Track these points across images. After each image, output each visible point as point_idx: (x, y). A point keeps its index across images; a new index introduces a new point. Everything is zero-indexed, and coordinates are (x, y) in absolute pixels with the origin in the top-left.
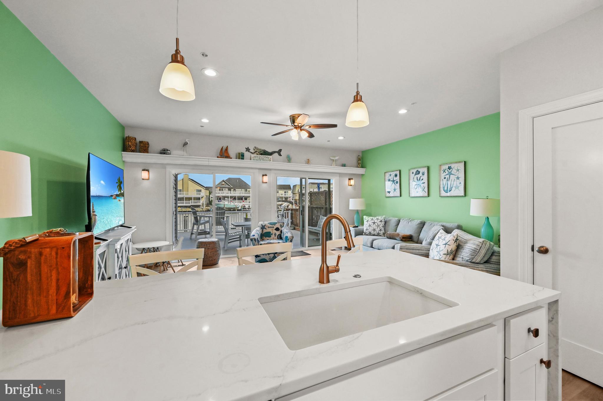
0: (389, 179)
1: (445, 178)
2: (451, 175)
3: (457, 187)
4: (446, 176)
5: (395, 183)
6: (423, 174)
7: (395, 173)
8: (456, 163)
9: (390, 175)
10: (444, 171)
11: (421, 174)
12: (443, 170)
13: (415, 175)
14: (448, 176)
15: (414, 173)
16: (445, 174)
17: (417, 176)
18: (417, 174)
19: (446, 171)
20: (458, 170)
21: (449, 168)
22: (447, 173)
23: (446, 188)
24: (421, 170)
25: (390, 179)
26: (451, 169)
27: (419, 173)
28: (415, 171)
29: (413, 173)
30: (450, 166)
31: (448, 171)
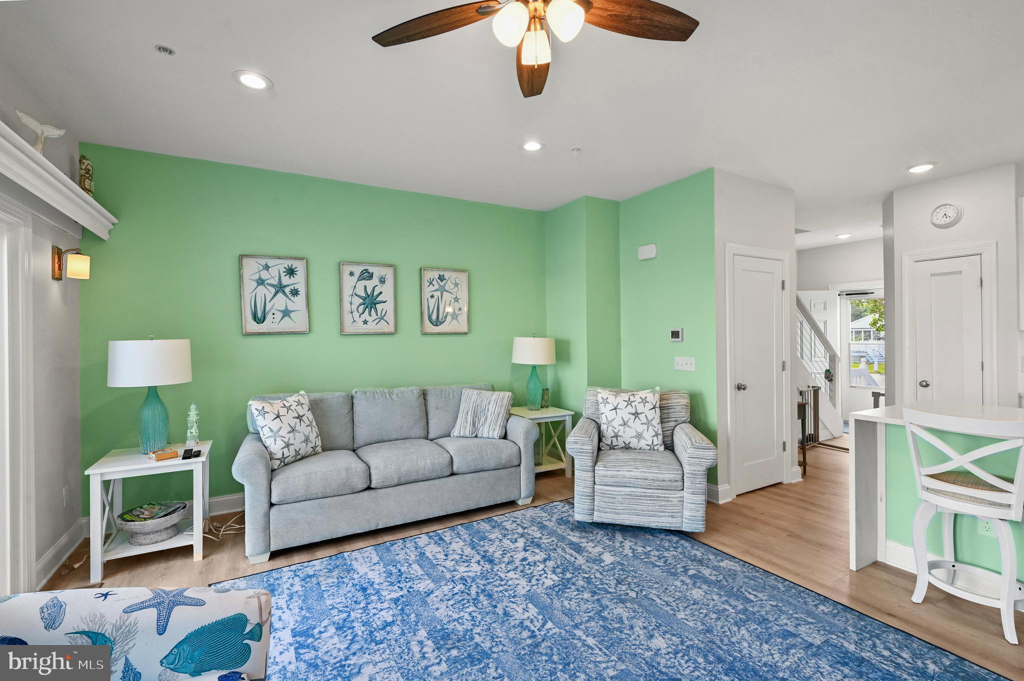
0: (260, 278)
1: (432, 297)
2: (444, 293)
3: (455, 316)
4: (434, 293)
5: (288, 293)
6: (382, 281)
7: (288, 263)
8: (455, 270)
9: (267, 267)
10: (431, 283)
11: (375, 281)
12: (429, 280)
13: (359, 280)
14: (438, 293)
15: (357, 274)
16: (432, 288)
17: (364, 282)
18: (364, 279)
19: (435, 282)
20: (456, 285)
21: (441, 278)
22: (437, 286)
23: (434, 317)
24: (377, 272)
25: (263, 278)
26: (444, 281)
27: (371, 276)
28: (358, 270)
29: (352, 274)
30: (441, 274)
31: (438, 282)
